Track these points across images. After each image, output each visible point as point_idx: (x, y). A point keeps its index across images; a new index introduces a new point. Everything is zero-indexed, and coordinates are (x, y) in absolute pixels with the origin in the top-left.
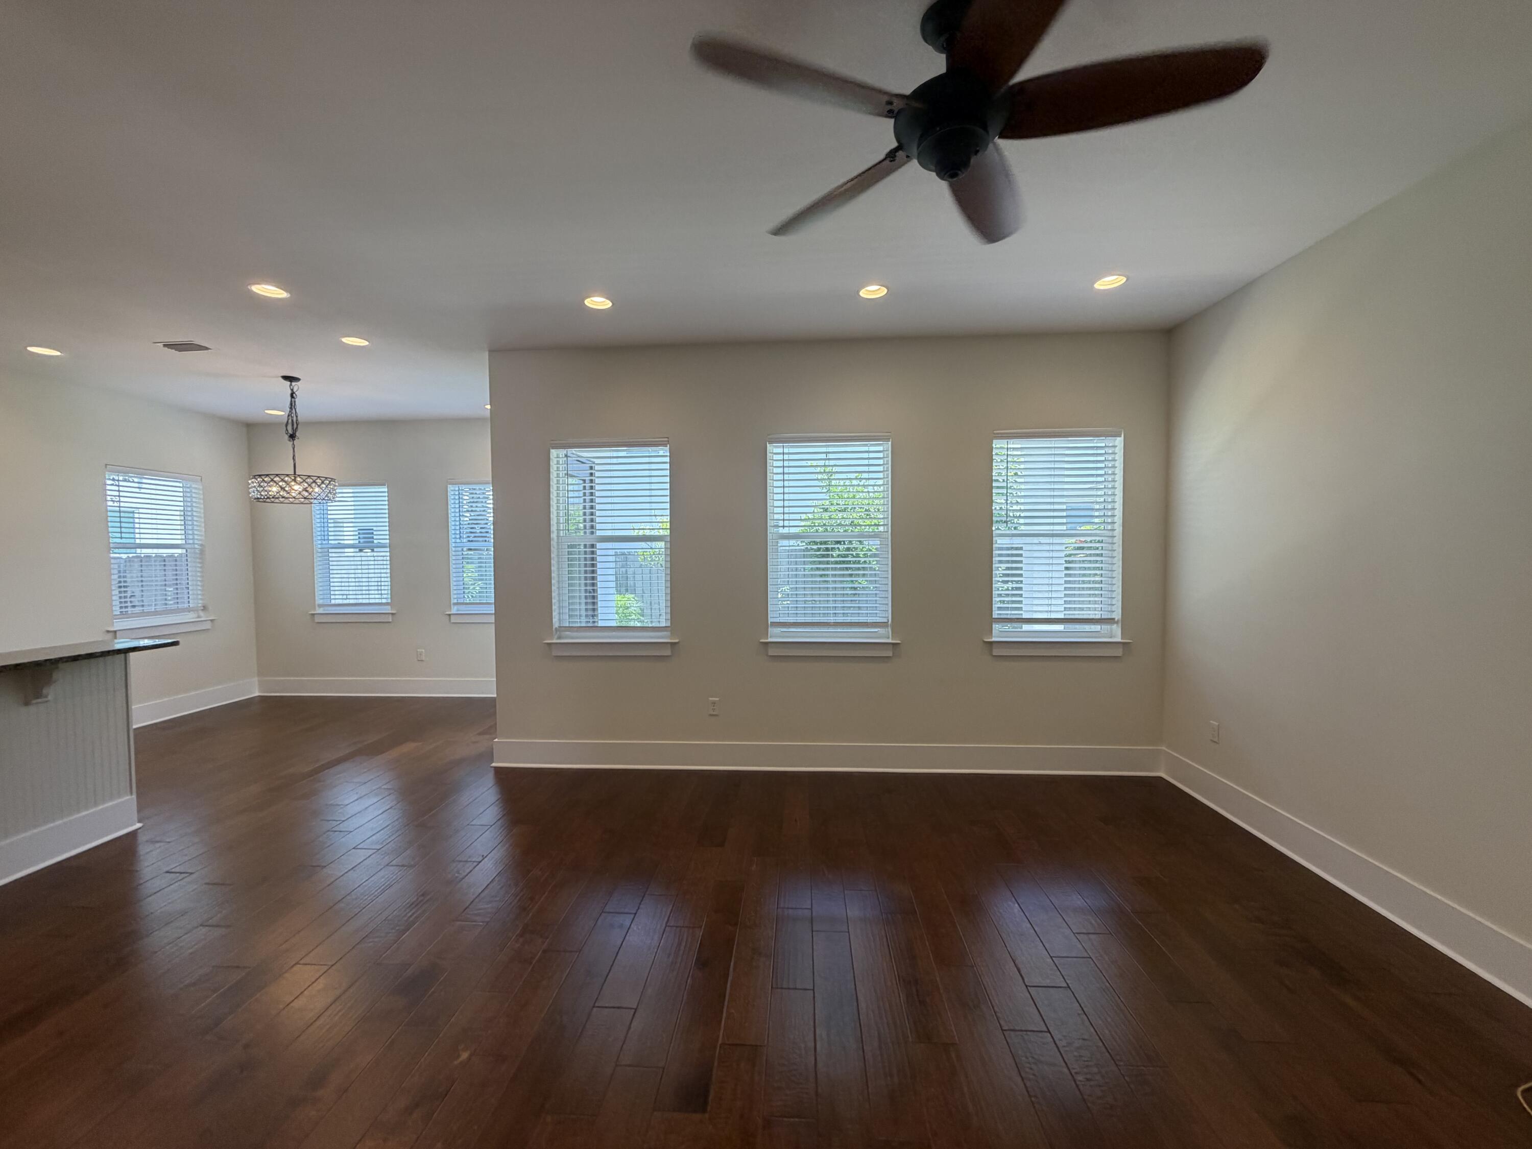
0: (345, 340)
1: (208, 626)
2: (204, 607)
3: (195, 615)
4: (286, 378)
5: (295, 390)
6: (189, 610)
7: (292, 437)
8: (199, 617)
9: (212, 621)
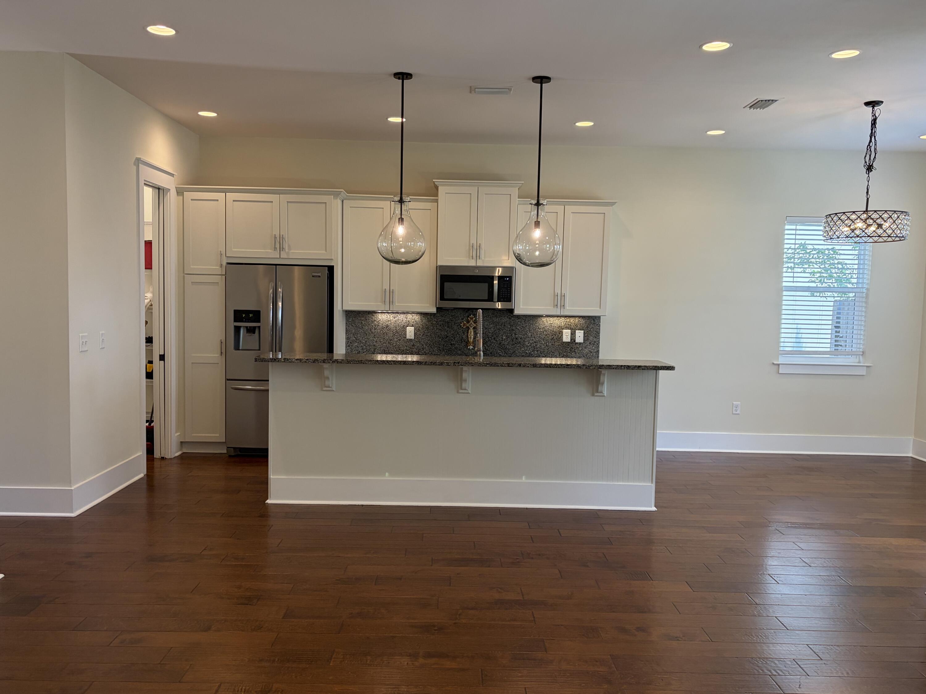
0: (836, 56)
1: (863, 372)
2: (863, 352)
3: (857, 360)
4: (867, 104)
5: (877, 115)
6: (851, 354)
7: (870, 168)
8: (859, 362)
9: (867, 367)
